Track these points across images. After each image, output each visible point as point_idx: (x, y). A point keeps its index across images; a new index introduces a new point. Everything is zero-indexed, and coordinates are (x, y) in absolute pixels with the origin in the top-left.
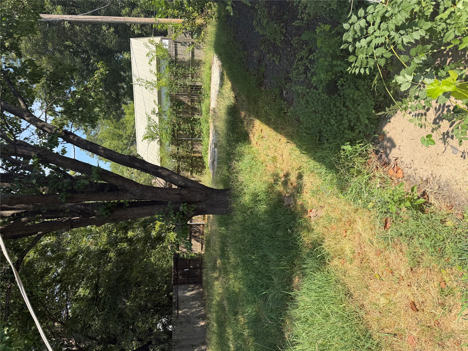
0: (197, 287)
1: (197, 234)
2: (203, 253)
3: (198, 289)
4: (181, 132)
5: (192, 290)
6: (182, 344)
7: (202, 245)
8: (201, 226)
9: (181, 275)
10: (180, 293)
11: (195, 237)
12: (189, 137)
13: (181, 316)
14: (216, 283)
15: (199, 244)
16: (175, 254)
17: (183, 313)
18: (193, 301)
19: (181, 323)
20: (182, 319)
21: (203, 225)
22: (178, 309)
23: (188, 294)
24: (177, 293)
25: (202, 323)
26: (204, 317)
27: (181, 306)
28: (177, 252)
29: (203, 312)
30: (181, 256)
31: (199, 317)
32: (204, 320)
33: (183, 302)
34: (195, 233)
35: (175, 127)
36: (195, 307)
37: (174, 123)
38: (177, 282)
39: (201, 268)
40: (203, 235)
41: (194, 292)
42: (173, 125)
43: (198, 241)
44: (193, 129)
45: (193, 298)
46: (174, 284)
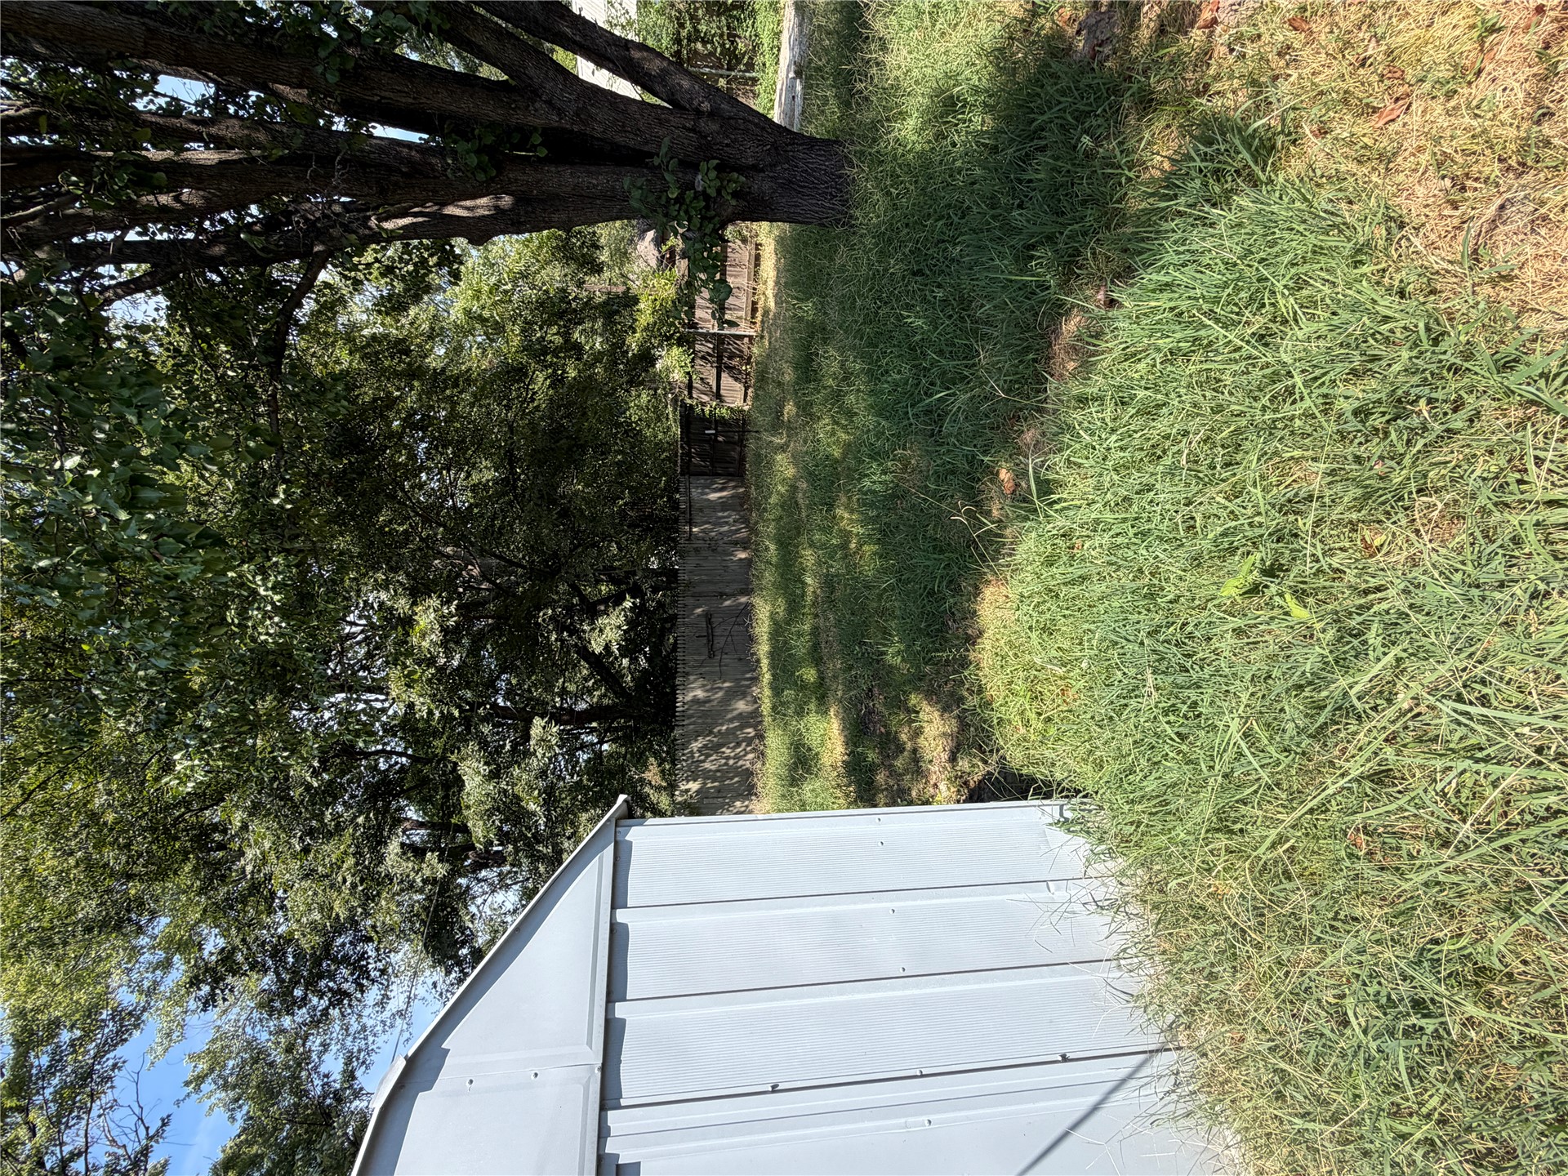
0: (732, 484)
1: (735, 362)
2: (746, 408)
3: (734, 487)
4: (699, 46)
5: (721, 490)
6: (698, 589)
7: (746, 389)
8: (746, 340)
9: (698, 455)
10: (695, 493)
11: (730, 369)
12: (722, 67)
13: (698, 539)
14: (779, 457)
15: (739, 386)
16: (684, 405)
17: (703, 531)
18: (723, 511)
19: (697, 550)
20: (700, 544)
21: (750, 337)
22: (691, 523)
23: (713, 496)
24: (688, 493)
25: (743, 555)
26: (745, 545)
27: (697, 519)
28: (688, 401)
29: (744, 534)
30: (698, 410)
31: (736, 543)
32: (745, 549)
33: (701, 510)
34: (730, 358)
35: (682, 26)
36: (727, 523)
37: (680, 12)
38: (689, 471)
39: (741, 442)
40: (748, 362)
41: (724, 494)
42: (678, 19)
43: (736, 379)
44: (733, 37)
45: (724, 505)
46: (682, 474)
